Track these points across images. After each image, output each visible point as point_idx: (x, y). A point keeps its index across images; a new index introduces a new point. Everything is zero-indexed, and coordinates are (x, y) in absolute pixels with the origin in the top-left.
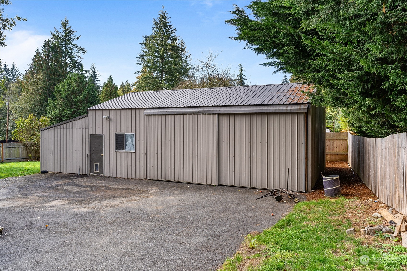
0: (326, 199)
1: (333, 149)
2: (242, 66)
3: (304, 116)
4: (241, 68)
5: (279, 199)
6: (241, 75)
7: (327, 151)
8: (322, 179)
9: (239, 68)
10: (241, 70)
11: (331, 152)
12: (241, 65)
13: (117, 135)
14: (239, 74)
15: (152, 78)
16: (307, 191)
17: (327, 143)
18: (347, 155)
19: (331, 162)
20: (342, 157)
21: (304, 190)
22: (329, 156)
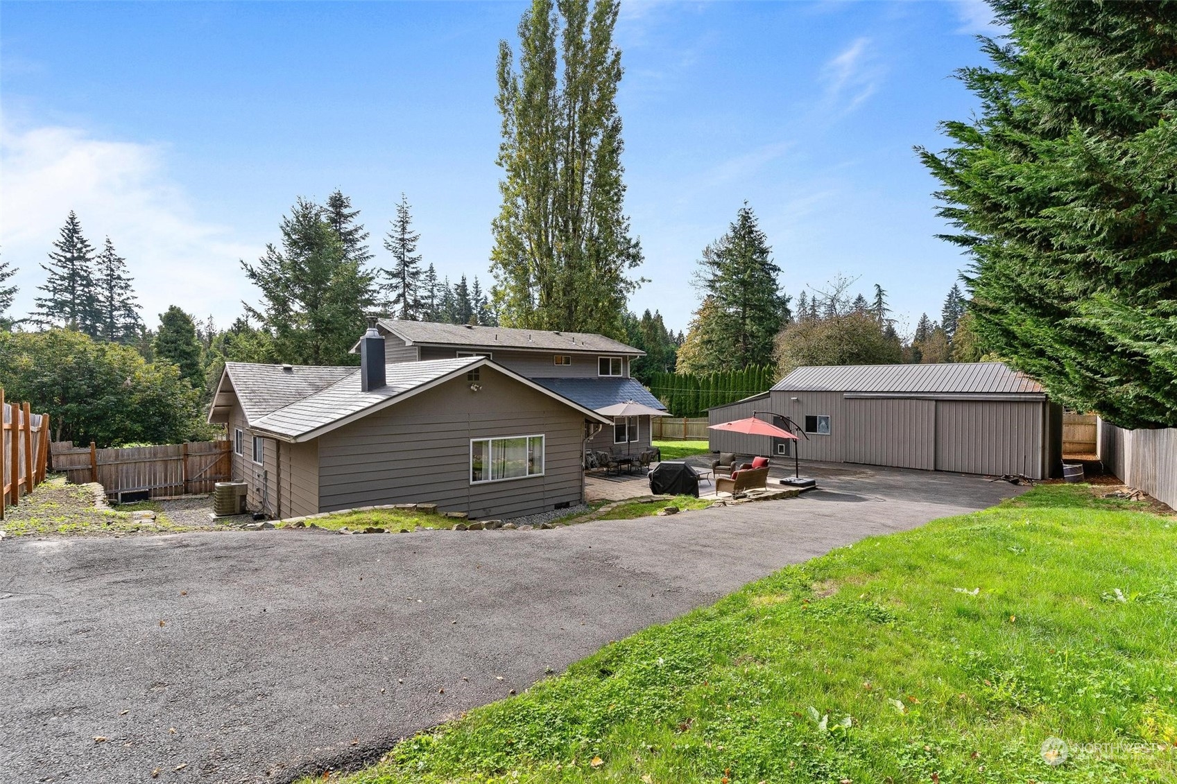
0: (1067, 484)
1: (1074, 437)
2: (882, 288)
3: (1041, 406)
4: (880, 291)
5: (1015, 482)
6: (880, 304)
7: (1064, 438)
8: (1062, 467)
9: (876, 292)
10: (880, 293)
11: (1070, 439)
12: (879, 286)
13: (807, 417)
14: (876, 301)
15: (729, 316)
16: (1043, 478)
17: (1065, 429)
18: (1095, 444)
19: (1070, 453)
20: (1087, 447)
21: (1039, 476)
22: (1067, 445)
